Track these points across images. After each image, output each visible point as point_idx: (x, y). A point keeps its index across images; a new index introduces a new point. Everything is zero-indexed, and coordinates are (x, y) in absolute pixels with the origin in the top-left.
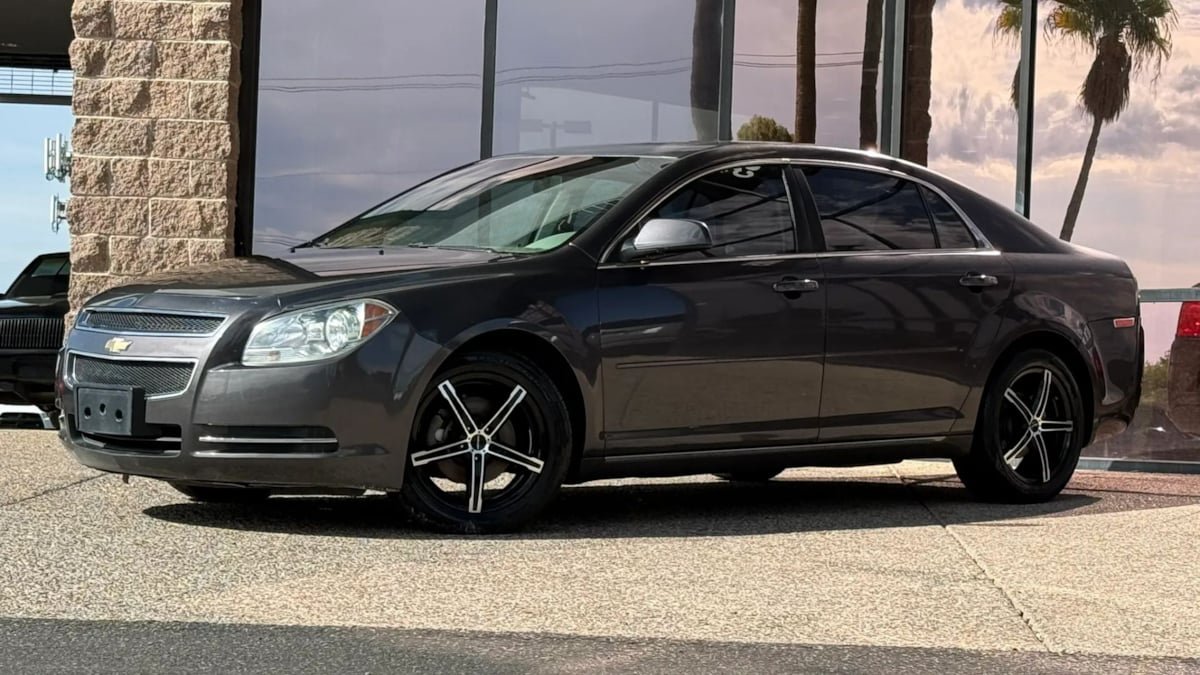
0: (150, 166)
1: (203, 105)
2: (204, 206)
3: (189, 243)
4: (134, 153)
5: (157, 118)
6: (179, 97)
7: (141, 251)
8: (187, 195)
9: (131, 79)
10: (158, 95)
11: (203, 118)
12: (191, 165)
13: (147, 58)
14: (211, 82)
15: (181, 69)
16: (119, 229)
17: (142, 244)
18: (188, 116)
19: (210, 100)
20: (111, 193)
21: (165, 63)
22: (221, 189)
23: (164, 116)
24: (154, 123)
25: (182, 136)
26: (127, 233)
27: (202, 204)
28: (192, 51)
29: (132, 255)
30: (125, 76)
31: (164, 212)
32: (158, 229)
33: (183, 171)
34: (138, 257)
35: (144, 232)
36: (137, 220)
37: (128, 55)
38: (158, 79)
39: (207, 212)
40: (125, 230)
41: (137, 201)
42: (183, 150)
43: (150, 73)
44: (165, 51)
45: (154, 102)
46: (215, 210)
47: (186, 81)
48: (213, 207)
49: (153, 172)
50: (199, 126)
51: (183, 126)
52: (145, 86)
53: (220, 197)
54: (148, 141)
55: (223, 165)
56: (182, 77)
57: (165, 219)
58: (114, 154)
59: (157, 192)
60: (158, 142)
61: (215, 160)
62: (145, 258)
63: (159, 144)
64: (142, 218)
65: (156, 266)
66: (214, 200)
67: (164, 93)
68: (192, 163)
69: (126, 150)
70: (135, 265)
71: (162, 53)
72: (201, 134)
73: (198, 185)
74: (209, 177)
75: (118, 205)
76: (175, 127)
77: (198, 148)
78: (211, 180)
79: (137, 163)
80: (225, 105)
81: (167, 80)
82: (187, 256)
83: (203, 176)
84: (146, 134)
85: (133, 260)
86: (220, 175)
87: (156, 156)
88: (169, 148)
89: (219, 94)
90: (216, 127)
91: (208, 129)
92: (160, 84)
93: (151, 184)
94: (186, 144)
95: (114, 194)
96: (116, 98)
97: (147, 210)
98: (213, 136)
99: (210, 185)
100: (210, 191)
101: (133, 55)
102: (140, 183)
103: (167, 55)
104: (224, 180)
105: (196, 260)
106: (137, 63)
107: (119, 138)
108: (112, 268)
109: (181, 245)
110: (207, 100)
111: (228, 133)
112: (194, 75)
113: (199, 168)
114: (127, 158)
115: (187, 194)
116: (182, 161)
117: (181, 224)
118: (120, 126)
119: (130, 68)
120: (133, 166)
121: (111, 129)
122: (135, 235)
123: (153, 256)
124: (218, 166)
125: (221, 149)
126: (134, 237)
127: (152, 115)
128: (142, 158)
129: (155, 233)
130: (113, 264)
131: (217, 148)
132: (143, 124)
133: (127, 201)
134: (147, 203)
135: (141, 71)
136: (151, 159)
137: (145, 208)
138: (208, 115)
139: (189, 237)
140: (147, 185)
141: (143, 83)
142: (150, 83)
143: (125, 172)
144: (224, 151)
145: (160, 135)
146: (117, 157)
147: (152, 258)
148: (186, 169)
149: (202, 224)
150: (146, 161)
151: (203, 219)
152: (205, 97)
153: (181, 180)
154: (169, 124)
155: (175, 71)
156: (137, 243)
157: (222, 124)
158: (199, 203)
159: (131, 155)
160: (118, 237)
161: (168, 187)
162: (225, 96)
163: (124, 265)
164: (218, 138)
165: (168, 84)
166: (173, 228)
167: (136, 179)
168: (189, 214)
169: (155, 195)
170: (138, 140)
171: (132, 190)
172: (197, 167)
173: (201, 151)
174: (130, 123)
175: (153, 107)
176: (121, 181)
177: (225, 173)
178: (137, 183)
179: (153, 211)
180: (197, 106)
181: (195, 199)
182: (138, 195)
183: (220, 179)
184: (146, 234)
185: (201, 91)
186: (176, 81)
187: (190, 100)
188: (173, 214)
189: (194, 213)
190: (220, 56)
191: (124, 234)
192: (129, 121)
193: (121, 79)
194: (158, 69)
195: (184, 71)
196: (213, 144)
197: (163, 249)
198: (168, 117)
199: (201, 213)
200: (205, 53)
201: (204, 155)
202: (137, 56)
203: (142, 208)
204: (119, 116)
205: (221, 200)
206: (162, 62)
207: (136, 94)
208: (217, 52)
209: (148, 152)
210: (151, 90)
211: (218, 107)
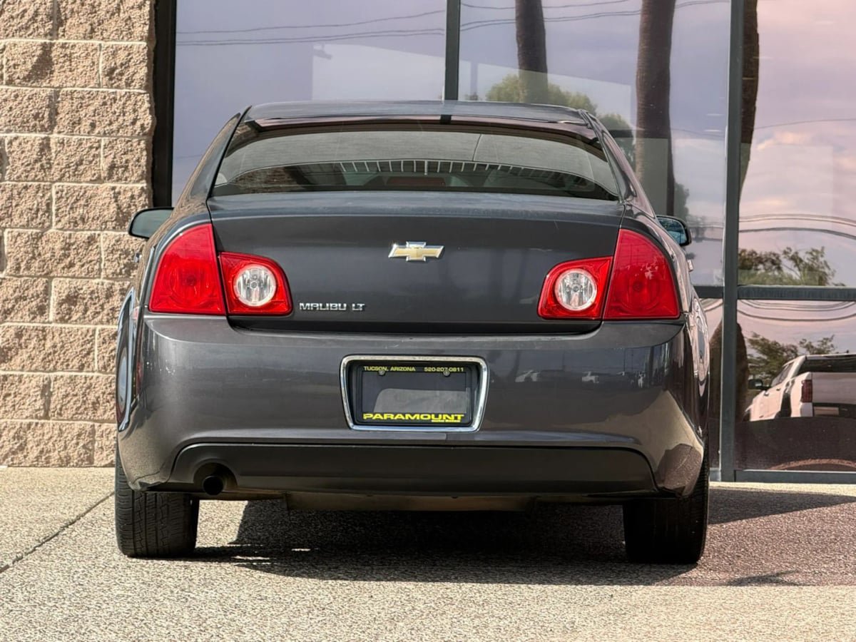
0: (52, 145)
1: (117, 71)
2: (119, 193)
3: (102, 236)
4: (34, 129)
5: (60, 87)
6: (88, 62)
7: (44, 247)
8: (99, 180)
9: (29, 40)
10: (61, 60)
11: (118, 87)
12: (103, 144)
13: (47, 15)
14: (126, 43)
15: (89, 28)
16: (16, 220)
17: (44, 239)
18: (99, 85)
19: (125, 65)
20: (6, 177)
21: (69, 21)
22: (140, 172)
23: (68, 84)
24: (57, 94)
25: (92, 108)
26: (27, 226)
27: (117, 190)
28: (102, 6)
29: (33, 252)
30: (21, 36)
31: (71, 200)
32: (63, 221)
33: (93, 152)
34: (39, 254)
35: (47, 224)
36: (38, 210)
37: (25, 11)
38: (61, 41)
39: (124, 200)
40: (24, 222)
41: (39, 187)
42: (93, 126)
43: (53, 34)
44: (69, 7)
45: (56, 67)
46: (132, 197)
47: (96, 42)
48: (129, 194)
49: (58, 153)
50: (112, 96)
51: (92, 97)
52: (47, 49)
53: (138, 182)
54: (50, 115)
55: (142, 142)
56: (91, 38)
57: (72, 208)
58: (9, 131)
59: (64, 175)
60: (61, 116)
61: (132, 136)
62: (49, 255)
63: (63, 118)
64: (44, 207)
65: (63, 265)
66: (130, 185)
67: (69, 58)
68: (104, 141)
69: (24, 126)
70: (37, 264)
71: (65, 8)
72: (115, 106)
73: (112, 167)
74: (125, 158)
75: (15, 192)
76: (82, 98)
77: (111, 123)
78: (127, 161)
79: (37, 142)
80: (143, 71)
81: (72, 42)
82: (100, 253)
83: (118, 156)
84: (48, 106)
85: (34, 258)
86: (139, 155)
87: (59, 132)
88: (76, 123)
89: (136, 58)
90: (133, 98)
91: (123, 100)
92: (63, 46)
93: (55, 167)
94: (97, 118)
95: (10, 180)
96: (11, 63)
97: (50, 198)
98: (129, 109)
99: (126, 167)
100: (127, 174)
101: (31, 12)
102: (42, 166)
103: (72, 11)
104: (143, 161)
105: (110, 257)
106: (36, 21)
107: (16, 111)
108: (8, 267)
109: (91, 240)
110: (122, 65)
111: (147, 105)
112: (105, 35)
113: (113, 147)
114: (25, 135)
115: (99, 178)
116: (93, 138)
117: (91, 215)
118: (16, 96)
119: (27, 28)
120: (32, 145)
121: (5, 100)
122: (36, 228)
123: (59, 253)
124: (135, 144)
125: (138, 123)
126: (35, 231)
127: (55, 83)
128: (43, 135)
129: (60, 226)
130: (10, 264)
131: (134, 123)
132: (44, 95)
133: (26, 188)
134: (49, 190)
135: (41, 30)
136: (55, 137)
137: (46, 198)
138: (123, 83)
139: (101, 230)
140: (50, 168)
141: (44, 46)
142: (52, 45)
143: (23, 152)
144: (142, 126)
145: (65, 107)
146: (13, 135)
147: (57, 256)
148: (97, 148)
149: (118, 214)
150: (48, 139)
151: (119, 208)
152: (119, 63)
153: (91, 162)
154: (76, 95)
155: (82, 30)
156: (38, 237)
157: (140, 94)
158: (113, 188)
159: (29, 131)
160: (16, 232)
161: (75, 170)
162: (143, 61)
163: (23, 265)
164: (135, 111)
165: (74, 46)
166: (83, 219)
167: (36, 161)
168: (101, 202)
169: (60, 180)
170: (38, 114)
171: (32, 174)
172: (110, 146)
173: (114, 127)
174: (28, 93)
175: (55, 74)
176: (18, 164)
177: (145, 153)
178: (38, 165)
179: (58, 199)
180: (110, 73)
181: (109, 185)
182: (38, 181)
183: (138, 160)
184: (50, 227)
185: (114, 54)
186: (84, 42)
187: (101, 66)
188: (82, 202)
189: (107, 201)
190: (136, 13)
191: (23, 227)
192: (27, 91)
193: (16, 40)
194: (61, 29)
195: (93, 31)
196: (130, 117)
197: (71, 245)
198: (74, 86)
199: (116, 201)
200: (118, 9)
201: (118, 131)
202: (36, 13)
203: (44, 196)
204: (15, 85)
205: (140, 185)
206: (66, 19)
207: (35, 59)
208: (133, 8)
209: (51, 128)
210: (53, 55)
211: (135, 73)
